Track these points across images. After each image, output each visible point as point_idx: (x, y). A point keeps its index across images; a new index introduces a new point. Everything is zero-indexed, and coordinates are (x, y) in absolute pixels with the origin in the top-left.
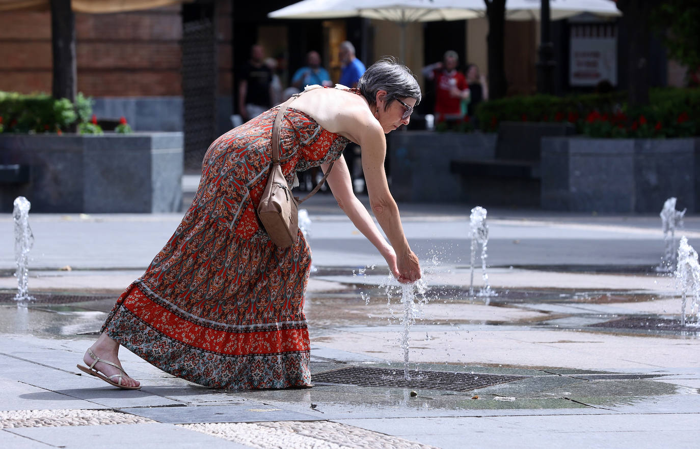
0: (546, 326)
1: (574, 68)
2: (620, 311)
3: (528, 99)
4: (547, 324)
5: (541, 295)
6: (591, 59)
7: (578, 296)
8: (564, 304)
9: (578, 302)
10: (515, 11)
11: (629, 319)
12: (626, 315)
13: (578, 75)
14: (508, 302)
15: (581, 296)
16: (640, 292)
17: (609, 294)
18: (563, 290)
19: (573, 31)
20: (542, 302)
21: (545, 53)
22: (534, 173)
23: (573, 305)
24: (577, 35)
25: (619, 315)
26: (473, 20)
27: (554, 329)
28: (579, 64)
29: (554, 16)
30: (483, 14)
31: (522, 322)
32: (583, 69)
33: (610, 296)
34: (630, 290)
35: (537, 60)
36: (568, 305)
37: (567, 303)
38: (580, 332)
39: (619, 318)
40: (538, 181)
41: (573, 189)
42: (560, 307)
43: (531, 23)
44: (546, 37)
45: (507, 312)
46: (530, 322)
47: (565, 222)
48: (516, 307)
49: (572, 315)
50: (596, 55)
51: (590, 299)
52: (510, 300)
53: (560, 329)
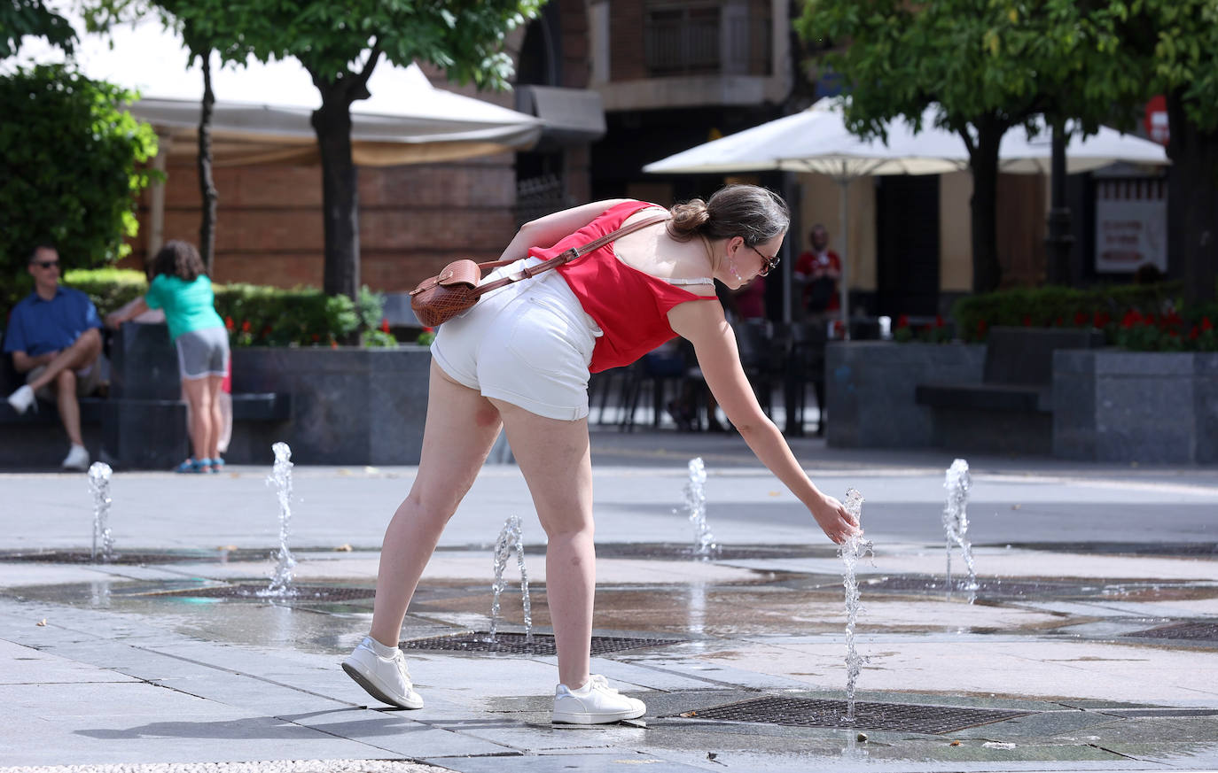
0: (1060, 636)
1: (1102, 246)
2: (1174, 614)
3: (1032, 293)
4: (1062, 633)
5: (1054, 588)
6: (1129, 232)
7: (1109, 589)
8: (1089, 603)
9: (1109, 600)
10: (1013, 161)
11: (1187, 626)
12: (1183, 619)
13: (1108, 256)
14: (1003, 600)
15: (1115, 589)
16: (1204, 584)
17: (1156, 587)
18: (1087, 581)
19: (1101, 191)
20: (1055, 600)
21: (1059, 224)
22: (1043, 404)
23: (1102, 604)
24: (1107, 196)
25: (1172, 619)
26: (950, 174)
27: (1074, 639)
28: (1110, 239)
29: (1072, 168)
30: (964, 166)
31: (1026, 630)
32: (1116, 247)
33: (1158, 590)
34: (1189, 581)
35: (1046, 233)
36: (1094, 604)
37: (1093, 600)
38: (1112, 644)
39: (1172, 624)
40: (1049, 415)
41: (1102, 428)
42: (1083, 606)
43: (1037, 178)
44: (1059, 201)
45: (1002, 613)
46: (1037, 629)
47: (1090, 478)
48: (1016, 607)
49: (1101, 619)
50: (1136, 225)
51: (1127, 594)
52: (1005, 596)
53: (1083, 639)
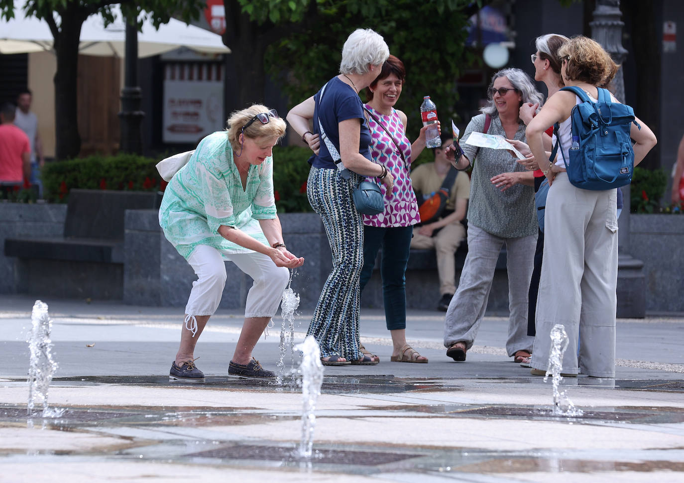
0: (126, 456)
1: (168, 120)
2: (223, 437)
3: (109, 160)
4: (127, 454)
5: (121, 415)
6: (191, 109)
7: (169, 416)
8: (151, 428)
9: (168, 425)
11: (233, 447)
12: (231, 442)
13: (173, 129)
14: (77, 425)
15: (174, 416)
16: (249, 411)
17: (208, 414)
18: (150, 409)
19: (168, 73)
20: (122, 425)
21: (131, 100)
22: (115, 257)
23: (162, 429)
24: (173, 78)
25: (221, 442)
26: (37, 54)
27: (137, 460)
28: (175, 114)
29: (143, 52)
30: (48, 48)
31: (96, 451)
32: (181, 121)
33: (210, 416)
34: (236, 408)
35: (120, 109)
36: (155, 429)
37: (154, 425)
38: (170, 463)
39: (221, 446)
40: (121, 265)
41: (166, 278)
42: (146, 431)
43: (113, 60)
44: (132, 80)
45: (76, 438)
46: (106, 450)
47: (154, 320)
48: (87, 432)
49: (161, 442)
50: (198, 102)
51: (184, 420)
52: (79, 422)
53: (145, 459)
